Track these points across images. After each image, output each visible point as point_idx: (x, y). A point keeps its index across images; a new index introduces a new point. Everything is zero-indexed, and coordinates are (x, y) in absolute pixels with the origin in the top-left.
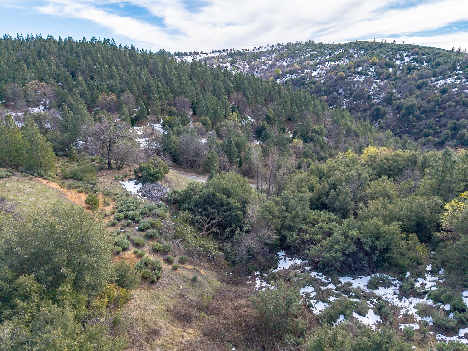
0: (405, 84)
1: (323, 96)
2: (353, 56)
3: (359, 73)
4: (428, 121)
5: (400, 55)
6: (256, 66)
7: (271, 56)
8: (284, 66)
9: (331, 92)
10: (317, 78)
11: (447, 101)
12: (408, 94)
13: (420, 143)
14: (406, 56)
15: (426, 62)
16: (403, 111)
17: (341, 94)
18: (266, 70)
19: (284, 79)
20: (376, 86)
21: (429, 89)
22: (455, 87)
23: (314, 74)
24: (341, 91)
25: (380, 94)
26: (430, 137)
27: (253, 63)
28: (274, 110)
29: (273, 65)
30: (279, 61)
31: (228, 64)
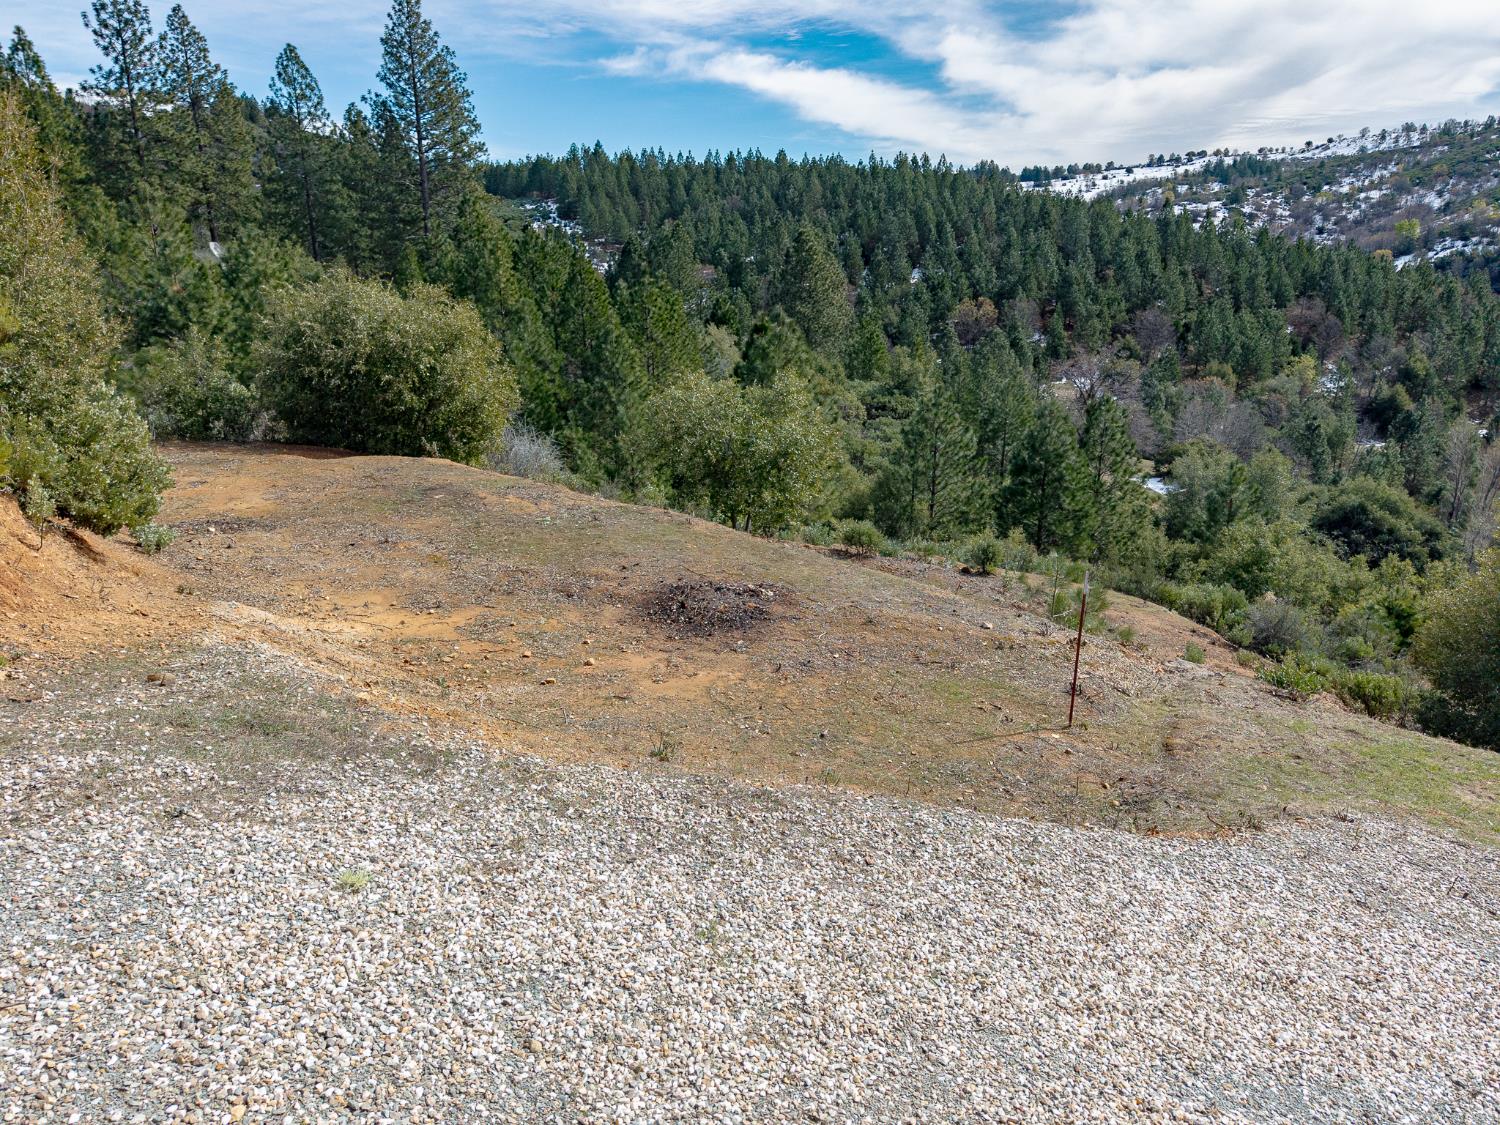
6: (1320, 209)
7: (1377, 174)
8: (1429, 208)
18: (1357, 222)
19: (1431, 254)
27: (1305, 199)
28: (1430, 356)
29: (1386, 206)
30: (1409, 192)
31: (1217, 204)
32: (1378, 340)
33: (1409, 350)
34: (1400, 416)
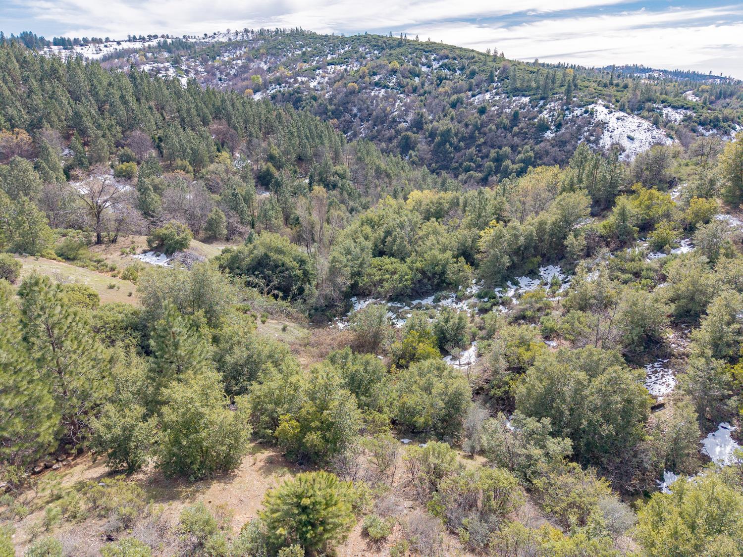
0: (437, 101)
1: (332, 119)
2: (365, 58)
3: (377, 84)
4: (468, 152)
5: (426, 59)
6: (218, 68)
7: (238, 52)
8: (262, 70)
9: (342, 113)
10: (318, 90)
11: (487, 124)
12: (442, 116)
13: (461, 181)
14: (434, 60)
15: (459, 69)
16: (438, 139)
17: (355, 115)
18: (235, 75)
19: (268, 91)
20: (401, 104)
21: (465, 108)
22: (495, 106)
23: (313, 84)
24: (355, 111)
25: (406, 115)
26: (472, 172)
27: (210, 63)
28: (279, 147)
29: (245, 68)
30: (253, 62)
31: (168, 64)
32: (255, 141)
33: (269, 144)
34: (273, 181)
